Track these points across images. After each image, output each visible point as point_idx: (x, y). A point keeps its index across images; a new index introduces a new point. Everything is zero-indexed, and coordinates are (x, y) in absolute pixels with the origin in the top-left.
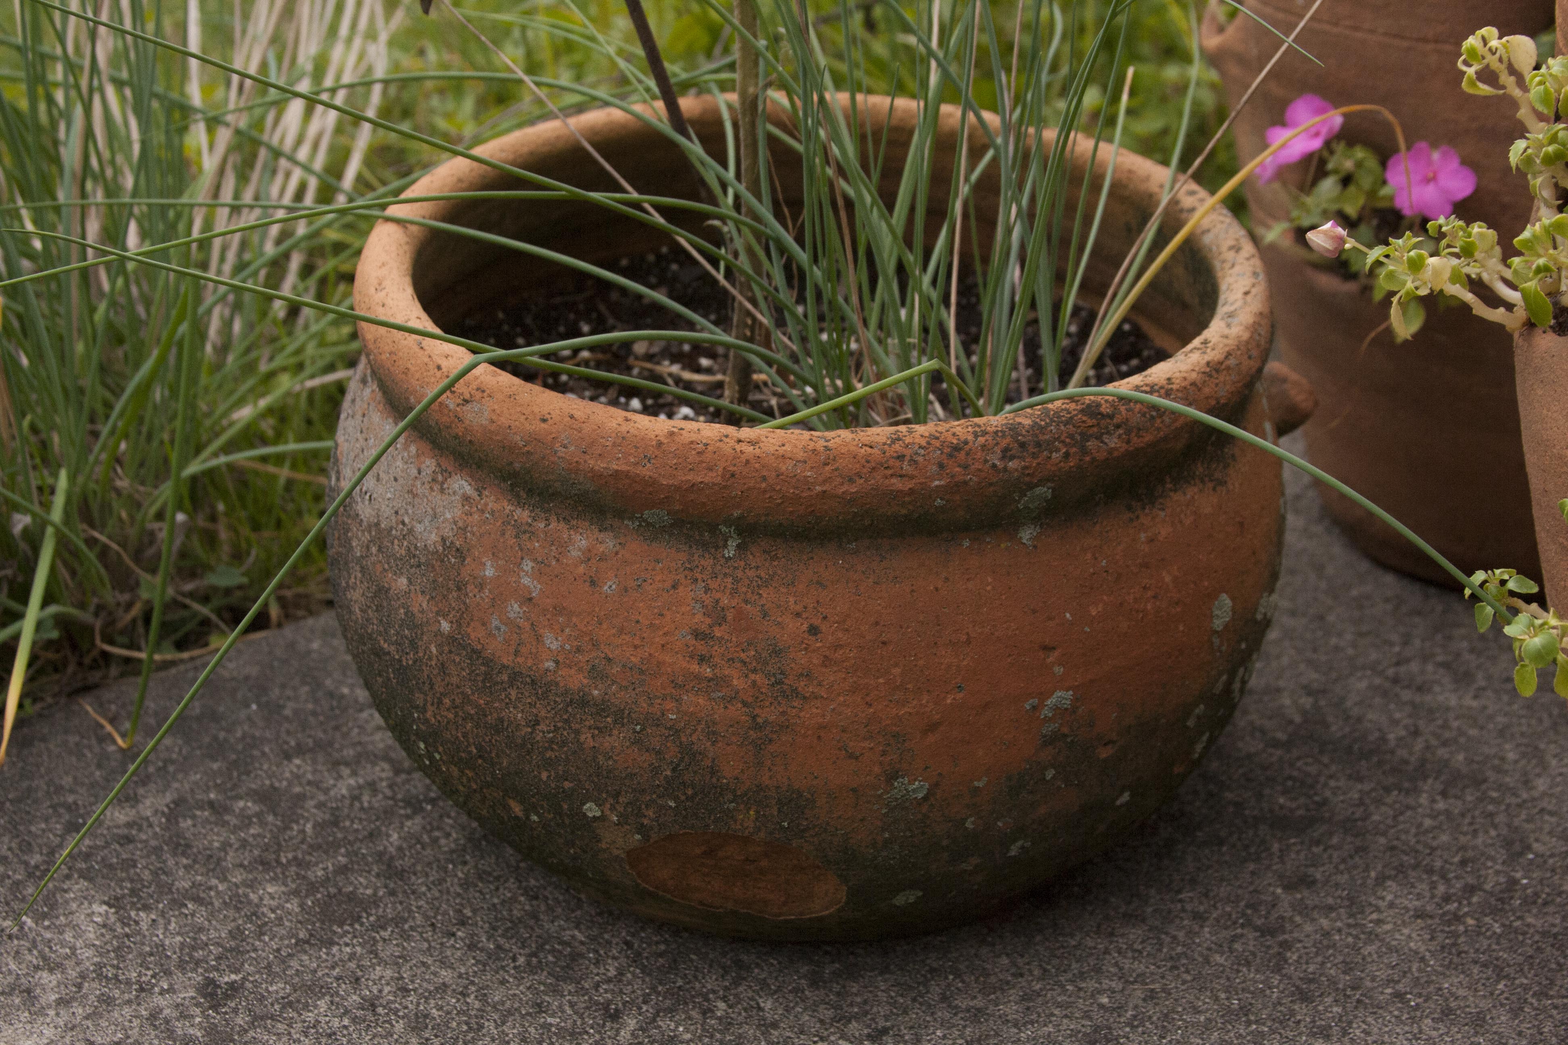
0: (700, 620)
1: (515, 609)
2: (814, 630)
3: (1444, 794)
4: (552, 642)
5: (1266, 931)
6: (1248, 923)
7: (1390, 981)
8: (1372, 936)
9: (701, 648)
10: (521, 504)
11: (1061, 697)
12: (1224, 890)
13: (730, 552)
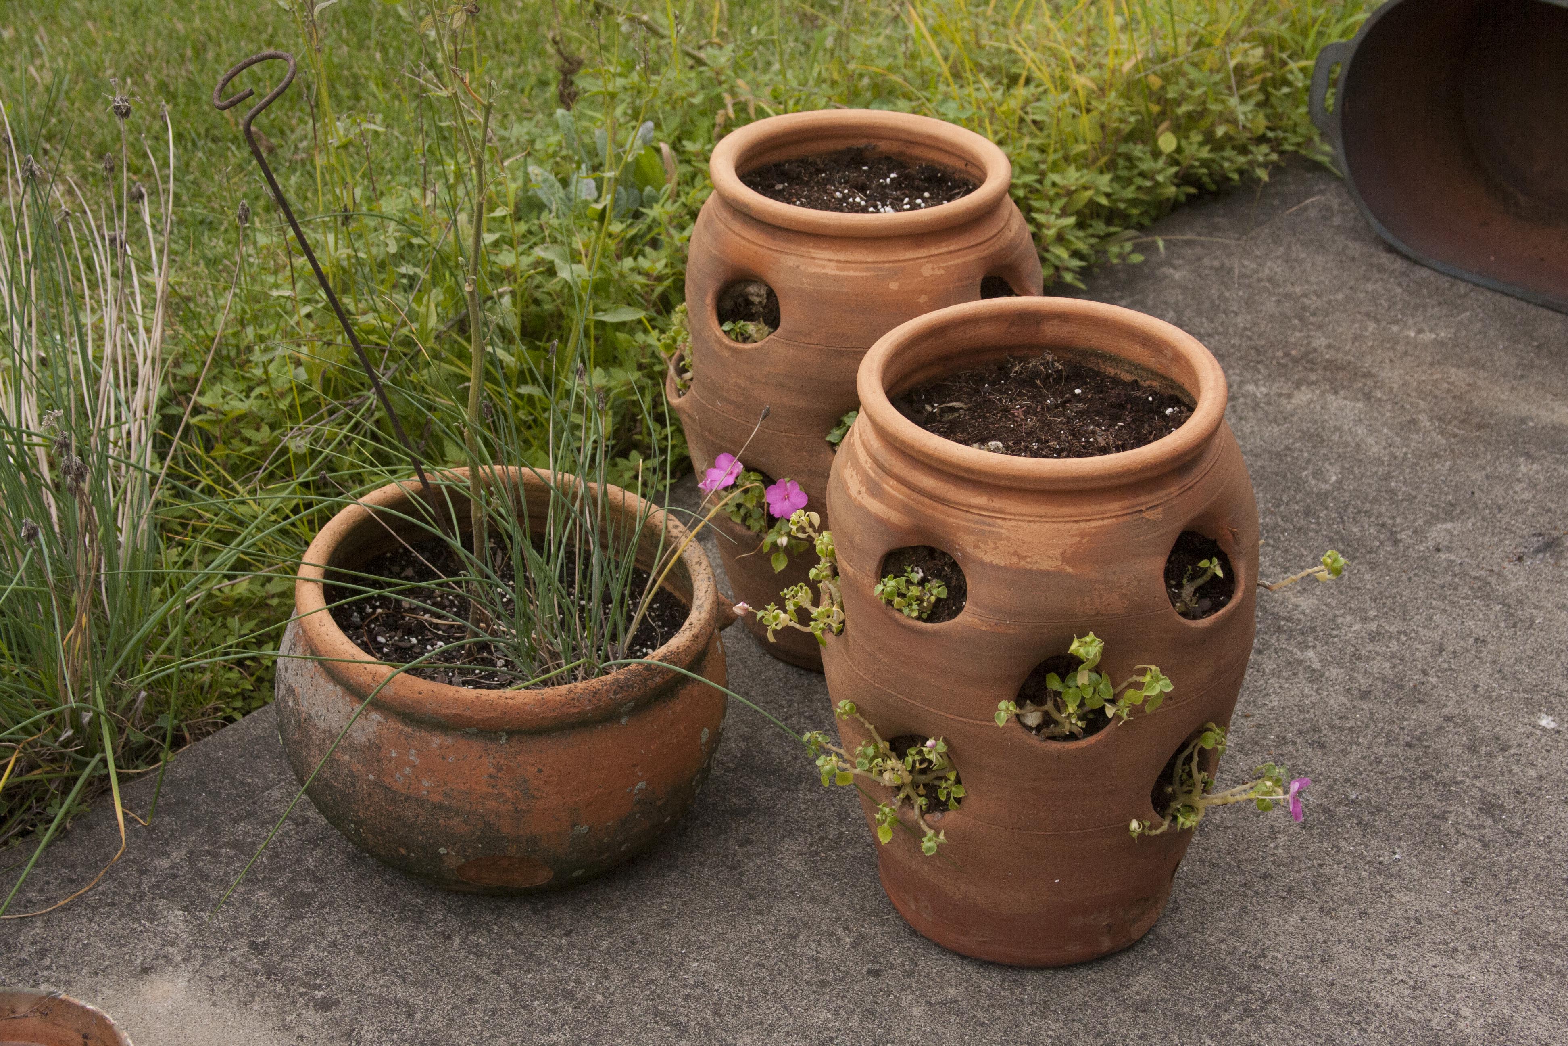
0: (492, 770)
1: (407, 770)
2: (540, 771)
3: (810, 790)
4: (425, 783)
5: (733, 868)
6: (724, 865)
7: (788, 886)
8: (780, 866)
9: (492, 781)
10: (406, 724)
11: (642, 784)
12: (711, 850)
13: (503, 741)
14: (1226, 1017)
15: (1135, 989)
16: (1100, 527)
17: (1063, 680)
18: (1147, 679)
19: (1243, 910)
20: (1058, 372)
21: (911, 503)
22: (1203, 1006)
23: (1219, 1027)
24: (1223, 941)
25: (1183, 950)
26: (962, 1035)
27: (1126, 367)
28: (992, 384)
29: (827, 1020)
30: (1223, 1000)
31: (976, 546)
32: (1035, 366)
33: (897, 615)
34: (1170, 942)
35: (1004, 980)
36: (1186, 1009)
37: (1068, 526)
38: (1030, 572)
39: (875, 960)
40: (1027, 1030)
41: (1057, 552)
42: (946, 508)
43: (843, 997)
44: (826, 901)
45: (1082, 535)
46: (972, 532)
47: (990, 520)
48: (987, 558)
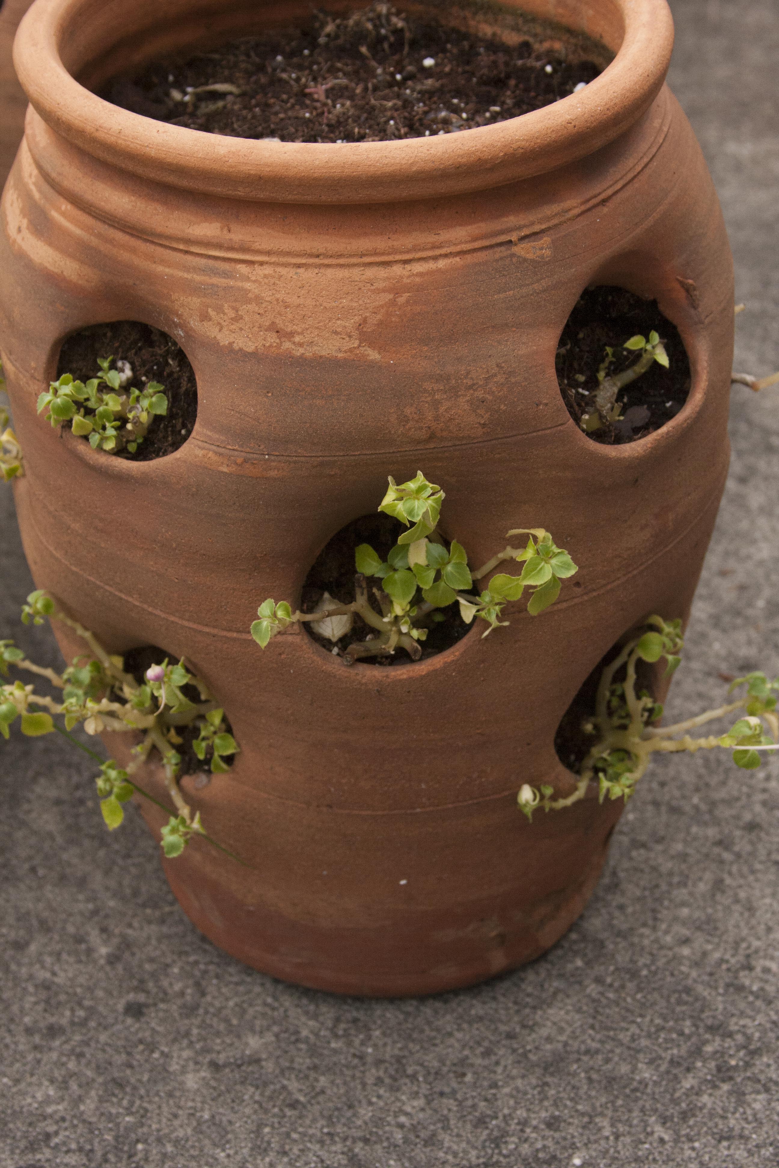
14: (688, 1082)
15: (544, 1032)
16: (430, 273)
17: (383, 557)
18: (528, 554)
19: (718, 885)
20: (398, 32)
21: (94, 241)
22: (651, 1062)
23: (676, 1102)
24: (686, 941)
25: (622, 959)
26: (260, 1126)
27: (509, 20)
28: (289, 56)
29: (48, 1101)
30: (683, 1052)
31: (205, 317)
32: (357, 24)
33: (81, 448)
34: (602, 945)
35: (337, 1020)
36: (624, 1069)
37: (370, 273)
38: (301, 362)
39: (141, 987)
40: (365, 1113)
41: (350, 324)
42: (151, 248)
43: (80, 1055)
44: (82, 882)
45: (396, 289)
46: (195, 290)
47: (226, 266)
48: (224, 339)
